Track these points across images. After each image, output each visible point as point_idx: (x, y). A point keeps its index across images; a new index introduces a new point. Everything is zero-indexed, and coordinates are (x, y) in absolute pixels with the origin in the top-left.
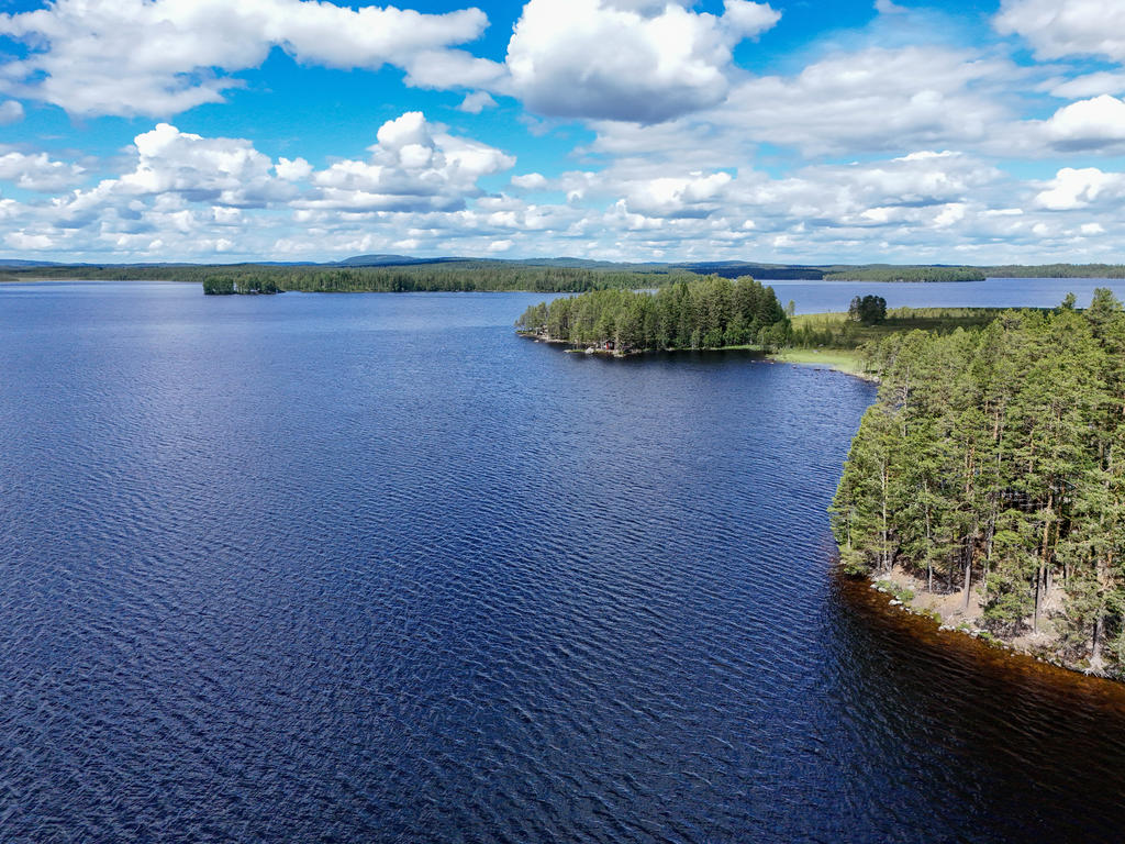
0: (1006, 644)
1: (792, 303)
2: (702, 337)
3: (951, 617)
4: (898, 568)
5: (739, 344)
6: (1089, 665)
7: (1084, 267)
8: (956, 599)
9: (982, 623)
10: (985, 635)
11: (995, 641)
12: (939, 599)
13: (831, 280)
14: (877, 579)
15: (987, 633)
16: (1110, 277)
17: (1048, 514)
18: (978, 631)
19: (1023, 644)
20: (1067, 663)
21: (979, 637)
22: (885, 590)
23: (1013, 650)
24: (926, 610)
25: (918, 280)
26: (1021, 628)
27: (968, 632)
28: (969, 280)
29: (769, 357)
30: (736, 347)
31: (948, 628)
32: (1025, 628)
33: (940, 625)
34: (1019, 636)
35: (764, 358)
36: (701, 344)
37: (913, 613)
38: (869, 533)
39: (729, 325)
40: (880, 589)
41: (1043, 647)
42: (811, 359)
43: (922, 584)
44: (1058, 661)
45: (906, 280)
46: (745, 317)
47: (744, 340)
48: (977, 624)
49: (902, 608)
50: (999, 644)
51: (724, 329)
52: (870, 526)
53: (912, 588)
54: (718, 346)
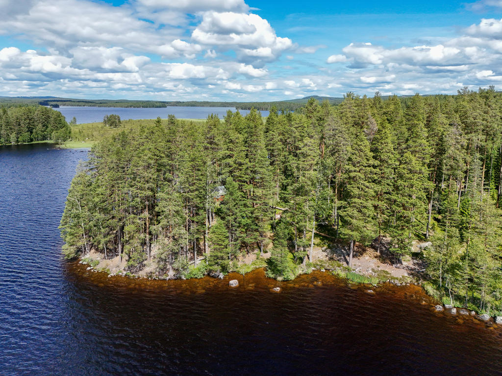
0: (136, 275)
1: (74, 118)
2: (18, 138)
3: (114, 269)
4: (93, 251)
5: (41, 140)
6: (168, 275)
7: (201, 102)
8: (117, 259)
9: (127, 268)
10: (128, 274)
11: (132, 275)
12: (109, 262)
13: (100, 106)
14: (83, 258)
15: (129, 273)
16: (211, 106)
17: (146, 214)
18: (125, 273)
19: (142, 274)
20: (160, 277)
21: (126, 275)
22: (86, 263)
23: (139, 277)
24: (103, 269)
25: (139, 107)
26: (142, 266)
27: (121, 274)
28: (160, 107)
29: (58, 146)
30: (40, 142)
31: (112, 275)
32: (144, 266)
33: (109, 274)
34: (142, 270)
35: (54, 147)
36: (18, 141)
37: (98, 272)
38: (76, 236)
39: (34, 131)
40: (83, 263)
41: (151, 273)
42: (80, 146)
43: (103, 255)
44: (157, 277)
45: (134, 107)
46: (44, 126)
47: (44, 138)
48: (124, 270)
49: (92, 271)
50: (134, 276)
51: (32, 133)
52: (76, 233)
53: (99, 258)
54: (28, 142)
